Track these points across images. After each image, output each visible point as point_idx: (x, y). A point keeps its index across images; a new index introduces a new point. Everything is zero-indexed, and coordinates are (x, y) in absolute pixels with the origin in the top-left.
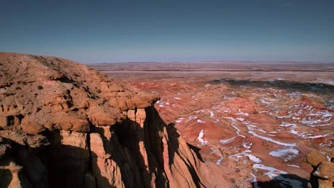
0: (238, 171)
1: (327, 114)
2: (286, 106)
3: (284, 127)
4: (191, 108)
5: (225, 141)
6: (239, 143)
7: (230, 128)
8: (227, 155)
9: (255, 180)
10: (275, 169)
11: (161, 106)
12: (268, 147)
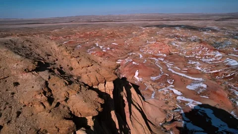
0: (167, 103)
1: (219, 54)
2: (190, 48)
3: (192, 64)
4: (125, 51)
5: (154, 78)
6: (164, 80)
7: (155, 67)
8: (157, 89)
9: (182, 112)
10: (193, 101)
11: (104, 51)
12: (184, 82)
